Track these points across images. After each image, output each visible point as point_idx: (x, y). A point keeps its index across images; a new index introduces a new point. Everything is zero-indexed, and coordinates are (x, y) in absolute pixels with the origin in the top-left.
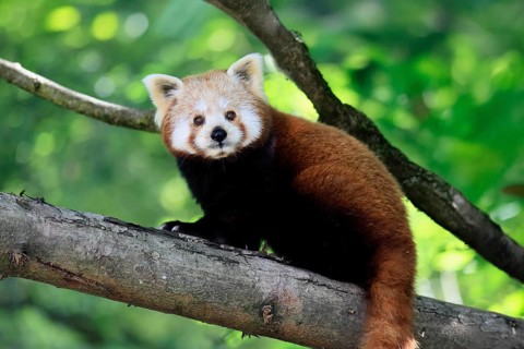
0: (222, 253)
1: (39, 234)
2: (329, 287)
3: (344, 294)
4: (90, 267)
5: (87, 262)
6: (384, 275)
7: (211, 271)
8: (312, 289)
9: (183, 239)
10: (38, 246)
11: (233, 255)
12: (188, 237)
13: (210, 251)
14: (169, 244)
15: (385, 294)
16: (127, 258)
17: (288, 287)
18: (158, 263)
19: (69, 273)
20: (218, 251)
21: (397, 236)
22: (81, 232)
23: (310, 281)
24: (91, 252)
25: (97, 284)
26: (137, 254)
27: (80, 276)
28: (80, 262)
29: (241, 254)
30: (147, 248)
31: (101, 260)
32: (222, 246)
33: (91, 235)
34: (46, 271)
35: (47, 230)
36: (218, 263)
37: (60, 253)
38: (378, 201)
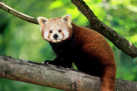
0: (61, 70)
1: (10, 67)
2: (91, 78)
3: (95, 80)
4: (24, 76)
5: (23, 74)
6: (107, 75)
7: (57, 75)
8: (86, 79)
9: (50, 66)
10: (9, 71)
11: (64, 70)
12: (51, 65)
13: (57, 69)
14: (46, 68)
15: (107, 80)
16: (34, 73)
17: (79, 79)
18: (42, 74)
19: (18, 77)
20: (59, 69)
21: (111, 63)
22: (21, 66)
23: (85, 77)
24: (24, 72)
25: (26, 80)
26: (37, 72)
27: (21, 78)
28: (21, 74)
29: (66, 70)
30: (39, 70)
31: (26, 74)
32: (61, 67)
33: (24, 67)
34: (11, 77)
35: (12, 66)
36: (59, 73)
37: (15, 72)
38: (106, 54)
